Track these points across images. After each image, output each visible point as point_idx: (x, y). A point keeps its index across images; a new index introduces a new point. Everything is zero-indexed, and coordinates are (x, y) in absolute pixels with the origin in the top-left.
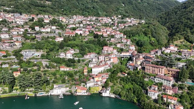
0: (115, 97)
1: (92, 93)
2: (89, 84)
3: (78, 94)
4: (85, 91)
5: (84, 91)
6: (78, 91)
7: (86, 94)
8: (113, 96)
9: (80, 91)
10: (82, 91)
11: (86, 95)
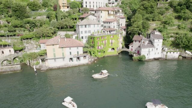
0: (181, 57)
1: (100, 55)
2: (87, 29)
3: (50, 64)
4: (81, 50)
5: (74, 51)
6: (50, 55)
7: (84, 61)
8: (175, 54)
9: (59, 52)
10: (67, 51)
11: (84, 65)
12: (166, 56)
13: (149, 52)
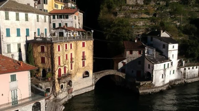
8: (195, 71)
12: (185, 74)
13: (165, 70)
